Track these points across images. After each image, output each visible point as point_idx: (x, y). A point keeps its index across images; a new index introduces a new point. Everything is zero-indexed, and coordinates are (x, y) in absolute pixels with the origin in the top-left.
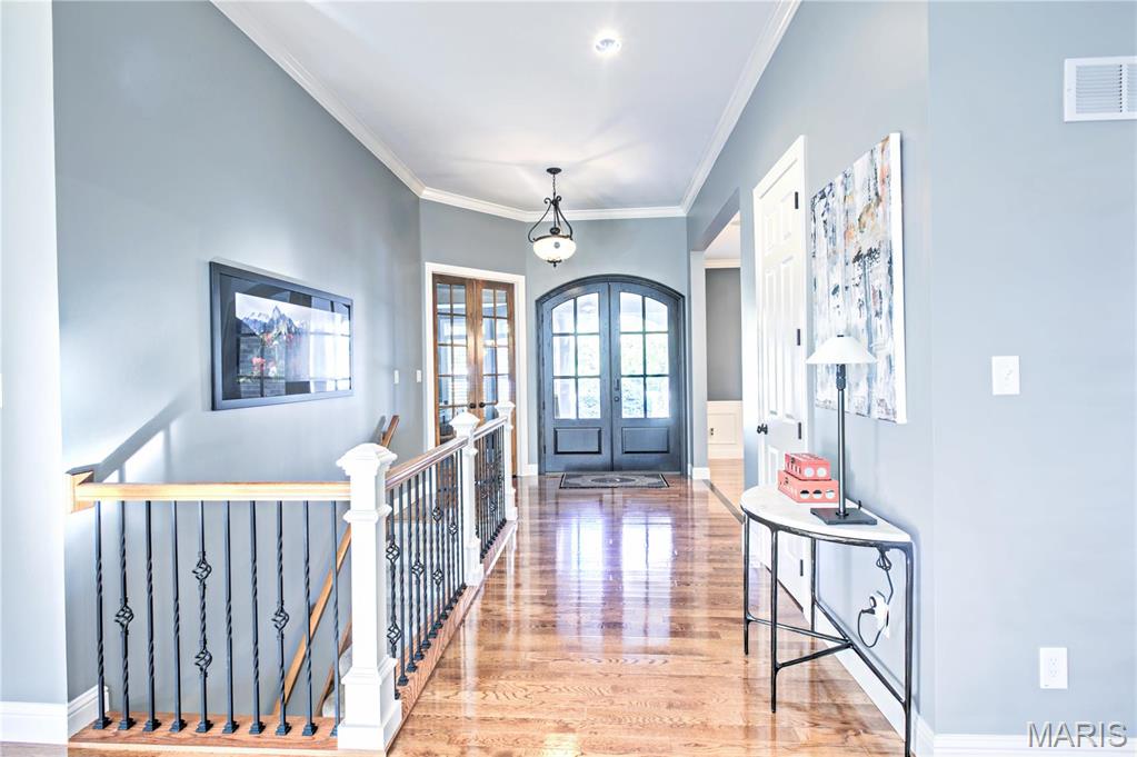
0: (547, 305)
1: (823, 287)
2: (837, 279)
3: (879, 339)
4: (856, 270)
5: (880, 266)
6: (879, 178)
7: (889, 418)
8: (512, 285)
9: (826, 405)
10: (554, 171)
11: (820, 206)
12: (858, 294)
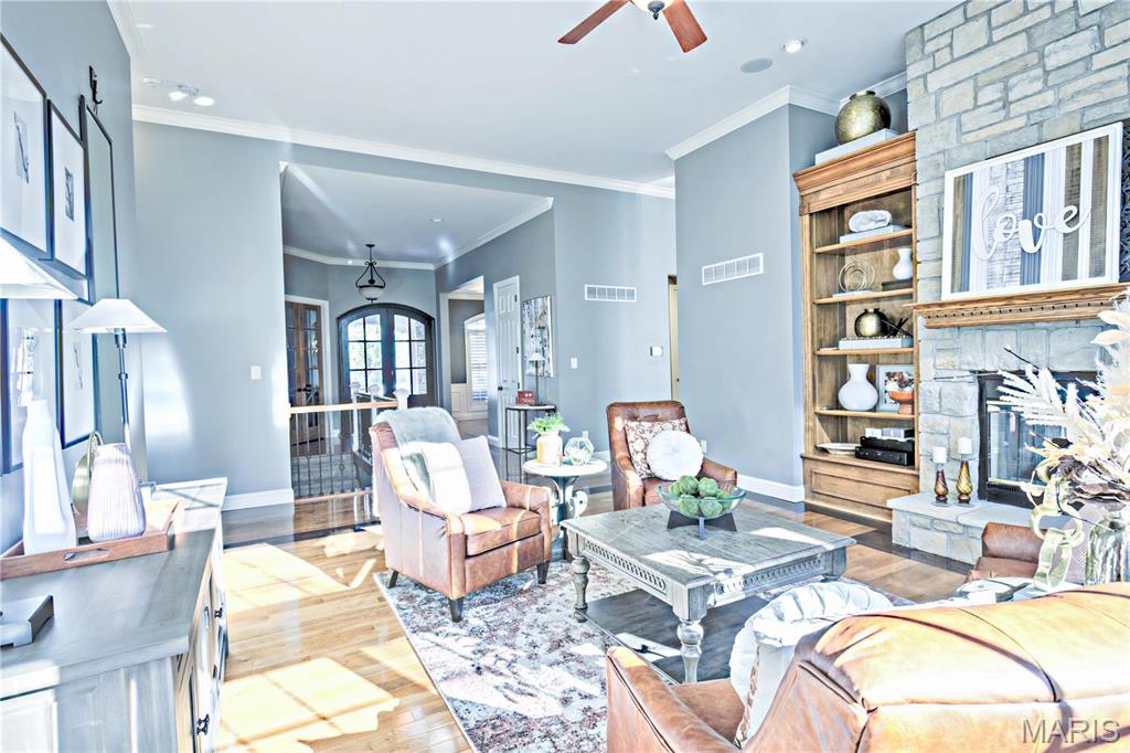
0: (344, 321)
1: (527, 335)
2: (533, 332)
3: (546, 352)
4: (539, 332)
5: (545, 332)
6: (545, 307)
7: (549, 377)
8: (319, 307)
9: (530, 375)
10: (370, 246)
11: (526, 306)
12: (540, 339)
